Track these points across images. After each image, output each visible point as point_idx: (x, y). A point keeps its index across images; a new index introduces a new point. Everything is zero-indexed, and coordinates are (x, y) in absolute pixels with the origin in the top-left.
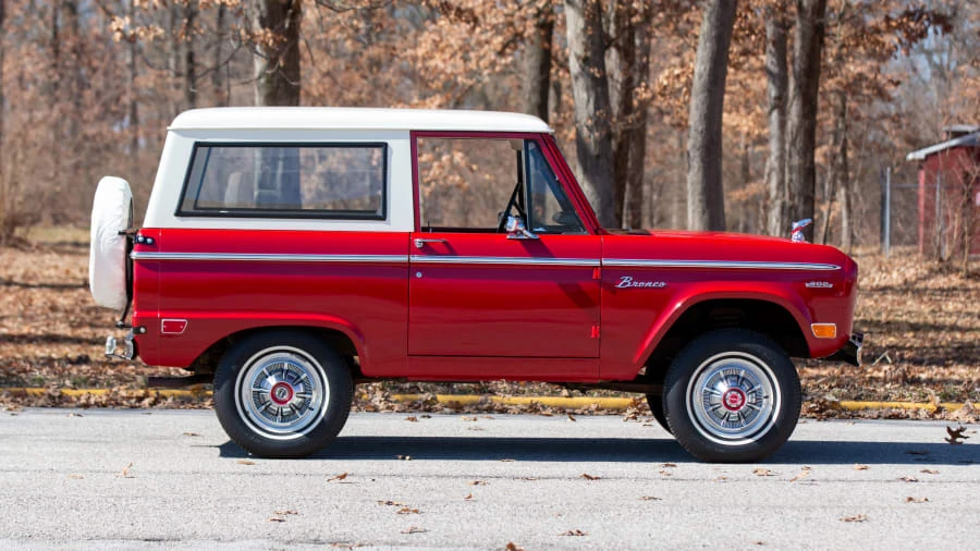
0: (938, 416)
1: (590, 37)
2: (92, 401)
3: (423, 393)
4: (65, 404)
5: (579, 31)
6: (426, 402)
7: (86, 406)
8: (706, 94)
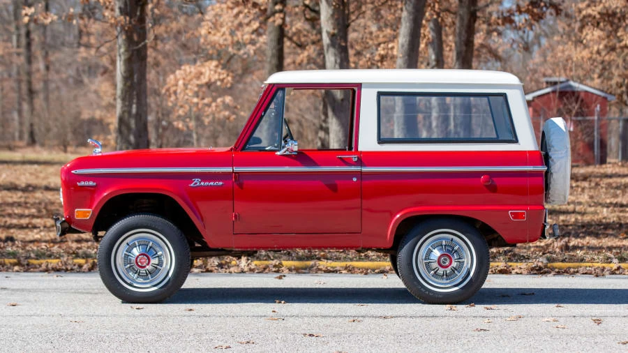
0: (618, 272)
1: (337, 19)
2: (50, 266)
3: (273, 260)
4: (32, 270)
5: (329, 16)
6: (275, 266)
7: (47, 270)
8: (406, 57)
